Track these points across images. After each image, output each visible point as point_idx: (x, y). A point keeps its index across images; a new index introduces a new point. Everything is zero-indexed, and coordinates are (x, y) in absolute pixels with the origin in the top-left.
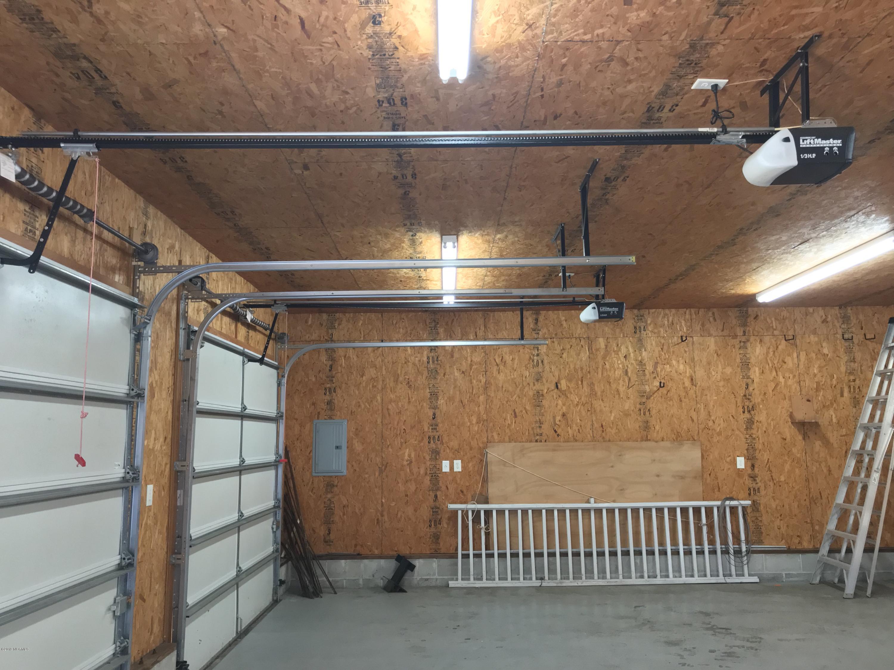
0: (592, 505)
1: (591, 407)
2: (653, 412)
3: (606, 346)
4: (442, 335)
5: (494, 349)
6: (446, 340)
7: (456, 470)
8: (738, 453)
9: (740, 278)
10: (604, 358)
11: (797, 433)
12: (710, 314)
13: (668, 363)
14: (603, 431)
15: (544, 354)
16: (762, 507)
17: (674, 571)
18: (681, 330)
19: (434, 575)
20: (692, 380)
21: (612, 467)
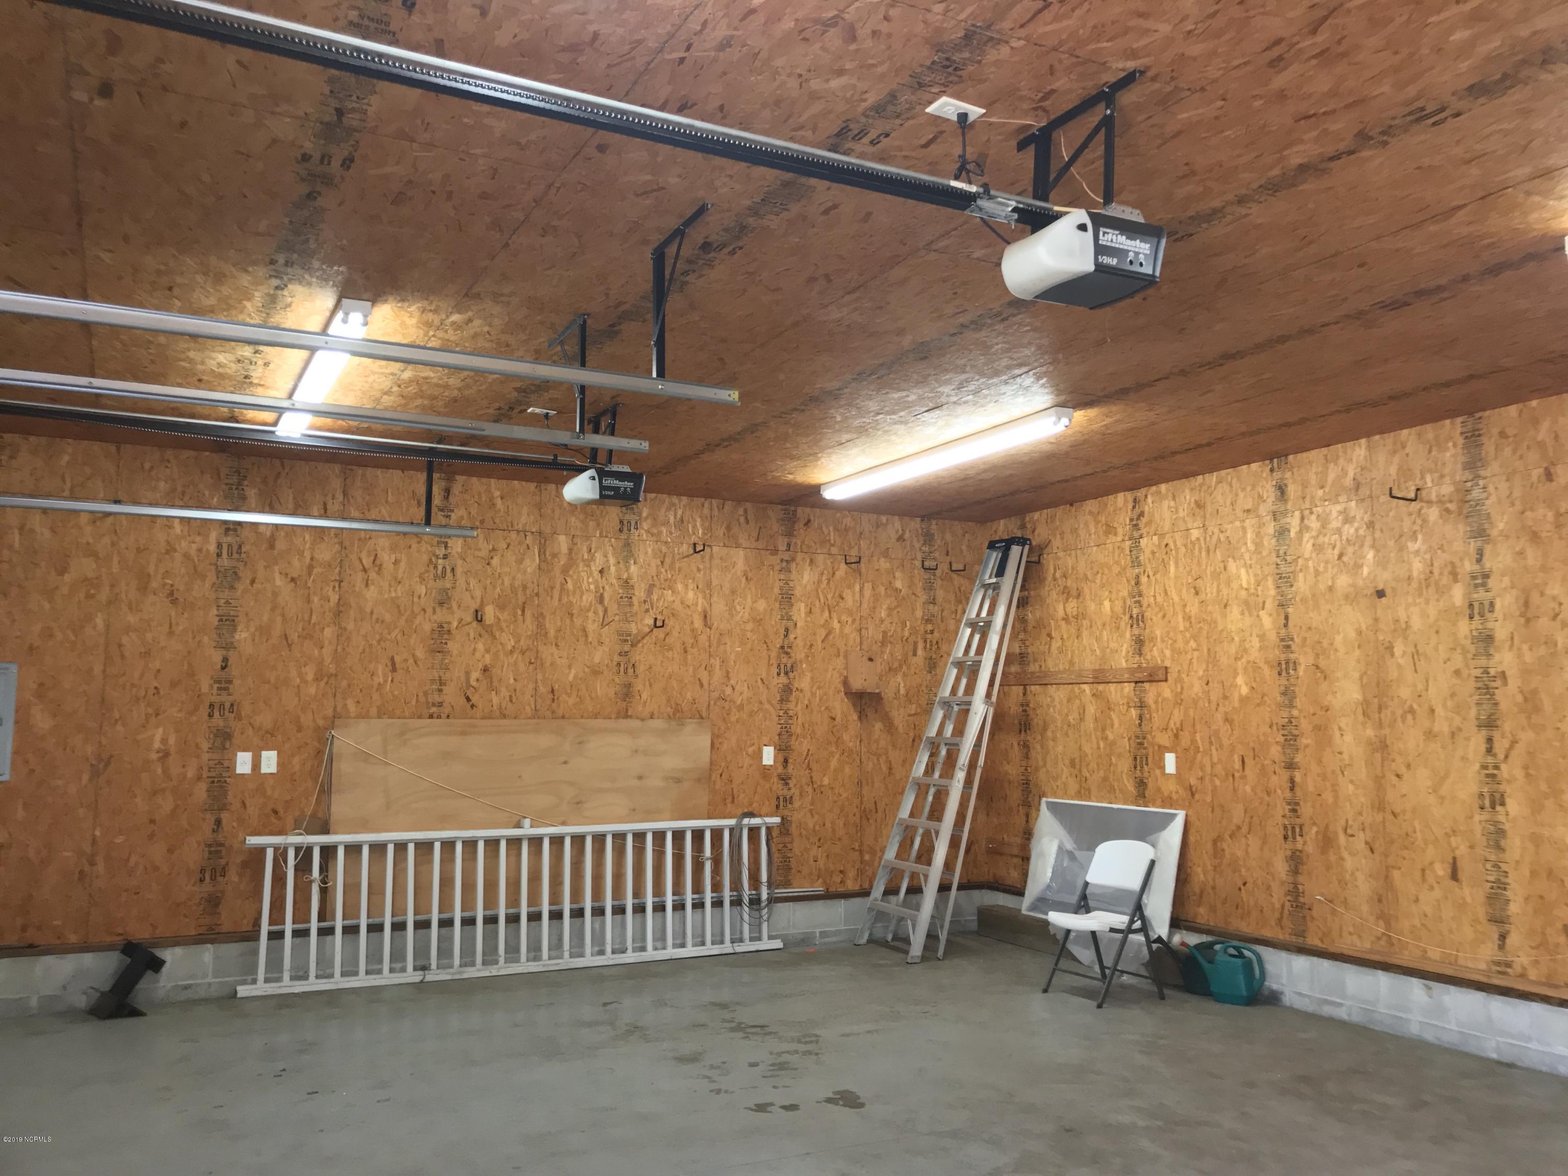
0: (527, 830)
1: (536, 658)
2: (641, 669)
3: (570, 550)
4: (253, 502)
5: (360, 539)
6: (262, 511)
7: (265, 769)
8: (765, 740)
9: (813, 456)
10: (565, 571)
11: (852, 710)
12: (741, 511)
13: (670, 588)
14: (553, 700)
15: (456, 556)
16: (794, 826)
17: (654, 940)
18: (694, 533)
19: (205, 976)
20: (705, 617)
21: (565, 763)
